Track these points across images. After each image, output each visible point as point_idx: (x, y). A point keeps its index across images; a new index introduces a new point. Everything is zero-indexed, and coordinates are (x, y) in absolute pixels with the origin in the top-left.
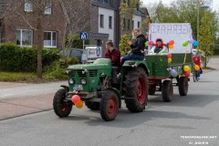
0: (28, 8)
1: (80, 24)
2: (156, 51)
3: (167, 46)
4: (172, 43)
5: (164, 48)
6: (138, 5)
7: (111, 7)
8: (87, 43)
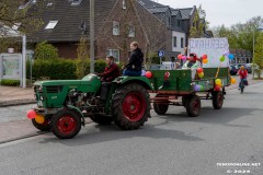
0: (116, 32)
1: (158, 45)
2: (190, 65)
3: (201, 60)
4: (205, 57)
5: (197, 62)
6: (204, 29)
7: (182, 30)
8: (164, 60)
